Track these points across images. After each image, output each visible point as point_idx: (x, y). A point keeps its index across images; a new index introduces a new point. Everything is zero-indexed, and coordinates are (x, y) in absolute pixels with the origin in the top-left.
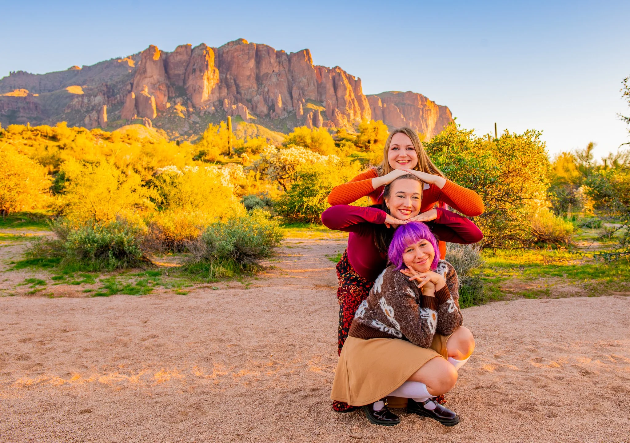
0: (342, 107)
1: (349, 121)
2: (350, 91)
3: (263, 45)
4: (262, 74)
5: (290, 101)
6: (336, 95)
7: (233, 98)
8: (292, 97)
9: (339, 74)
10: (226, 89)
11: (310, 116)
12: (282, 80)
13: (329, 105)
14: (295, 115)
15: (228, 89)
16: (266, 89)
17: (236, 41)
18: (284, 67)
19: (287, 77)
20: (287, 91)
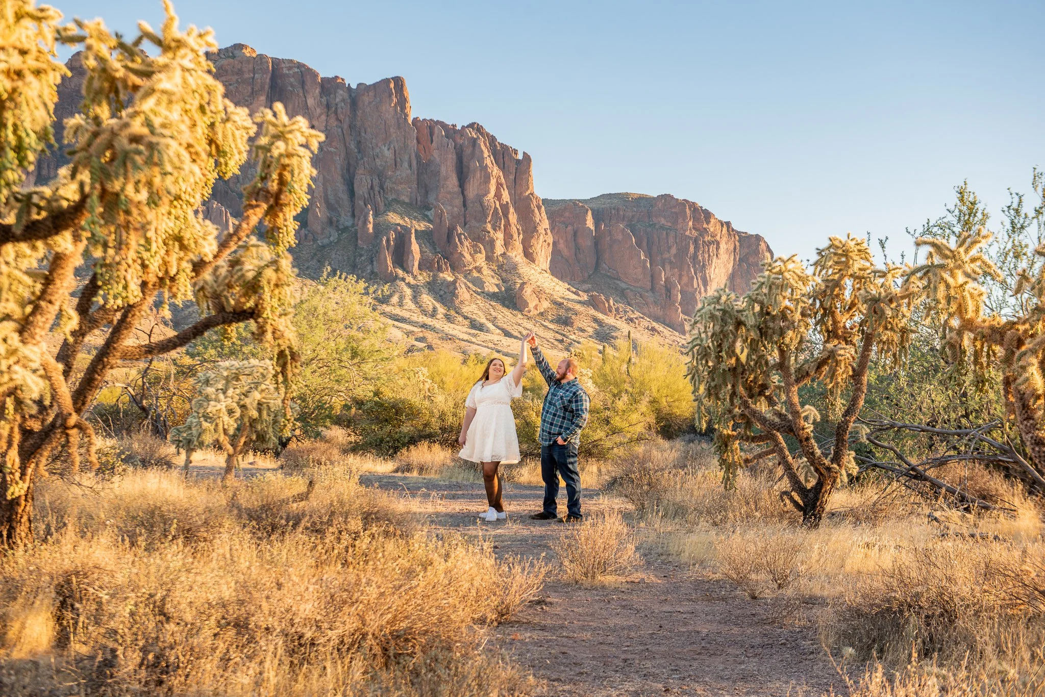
0: (474, 223)
1: (489, 259)
2: (499, 185)
3: (291, 61)
6: (463, 193)
8: (352, 193)
9: (474, 142)
11: (388, 241)
12: (332, 149)
13: (441, 216)
14: (355, 237)
17: (226, 49)
18: (337, 119)
19: (345, 143)
20: (343, 176)
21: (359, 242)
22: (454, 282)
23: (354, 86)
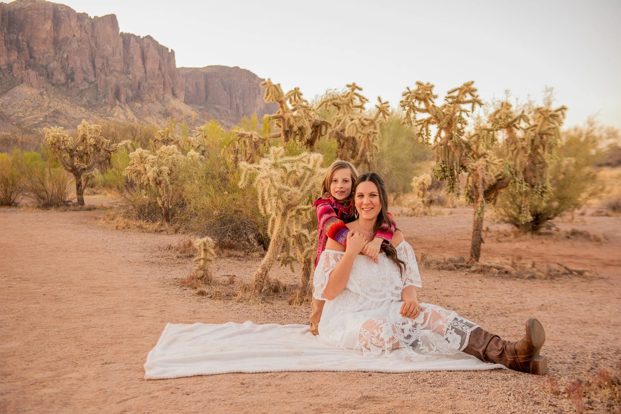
0: (150, 81)
2: (161, 64)
3: (63, 5)
4: (60, 38)
5: (91, 70)
6: (144, 67)
7: (24, 63)
8: (94, 67)
10: (16, 53)
11: (111, 88)
12: (84, 46)
13: (135, 78)
14: (97, 86)
15: (18, 52)
16: (65, 56)
18: (86, 32)
19: (90, 44)
20: (89, 59)
21: (99, 88)
22: (142, 107)
23: (92, 17)
